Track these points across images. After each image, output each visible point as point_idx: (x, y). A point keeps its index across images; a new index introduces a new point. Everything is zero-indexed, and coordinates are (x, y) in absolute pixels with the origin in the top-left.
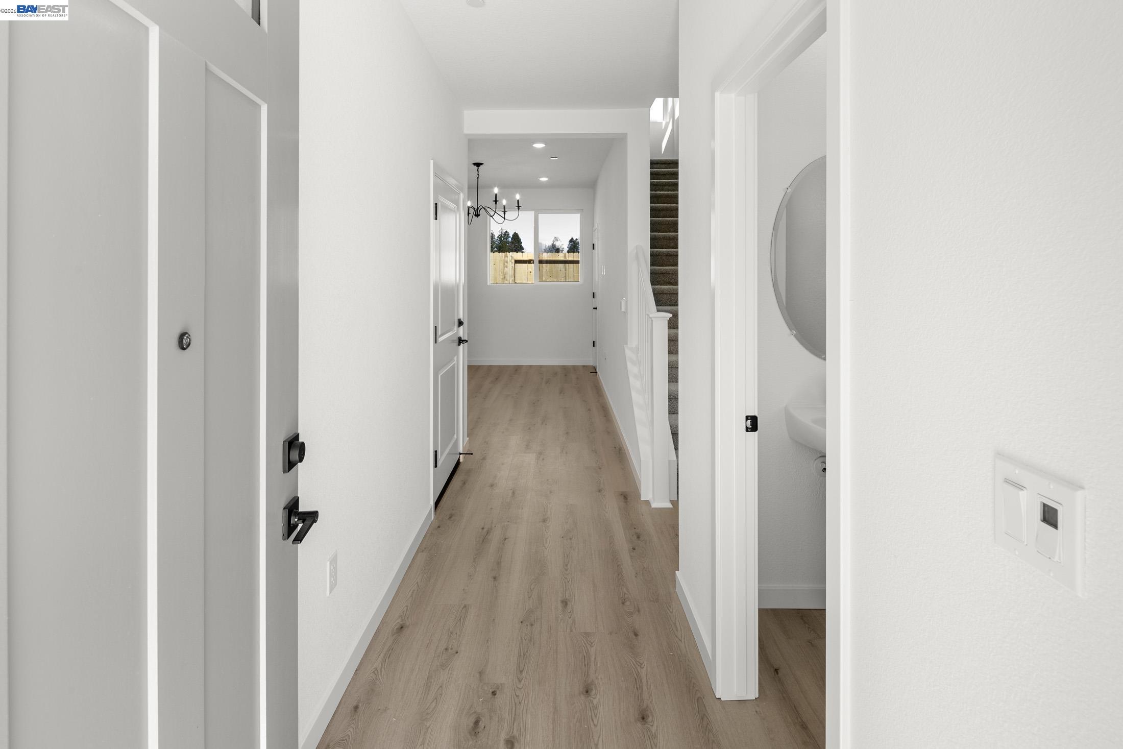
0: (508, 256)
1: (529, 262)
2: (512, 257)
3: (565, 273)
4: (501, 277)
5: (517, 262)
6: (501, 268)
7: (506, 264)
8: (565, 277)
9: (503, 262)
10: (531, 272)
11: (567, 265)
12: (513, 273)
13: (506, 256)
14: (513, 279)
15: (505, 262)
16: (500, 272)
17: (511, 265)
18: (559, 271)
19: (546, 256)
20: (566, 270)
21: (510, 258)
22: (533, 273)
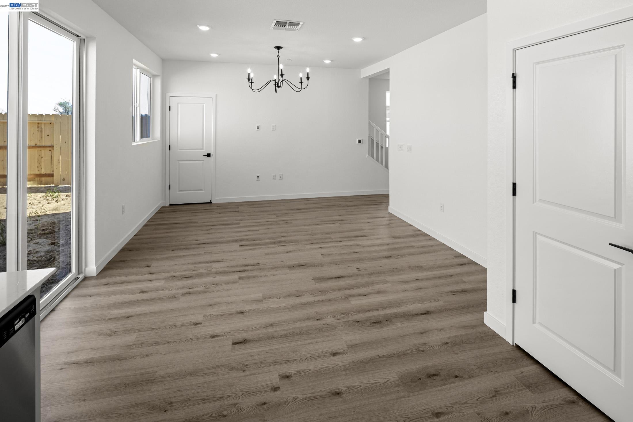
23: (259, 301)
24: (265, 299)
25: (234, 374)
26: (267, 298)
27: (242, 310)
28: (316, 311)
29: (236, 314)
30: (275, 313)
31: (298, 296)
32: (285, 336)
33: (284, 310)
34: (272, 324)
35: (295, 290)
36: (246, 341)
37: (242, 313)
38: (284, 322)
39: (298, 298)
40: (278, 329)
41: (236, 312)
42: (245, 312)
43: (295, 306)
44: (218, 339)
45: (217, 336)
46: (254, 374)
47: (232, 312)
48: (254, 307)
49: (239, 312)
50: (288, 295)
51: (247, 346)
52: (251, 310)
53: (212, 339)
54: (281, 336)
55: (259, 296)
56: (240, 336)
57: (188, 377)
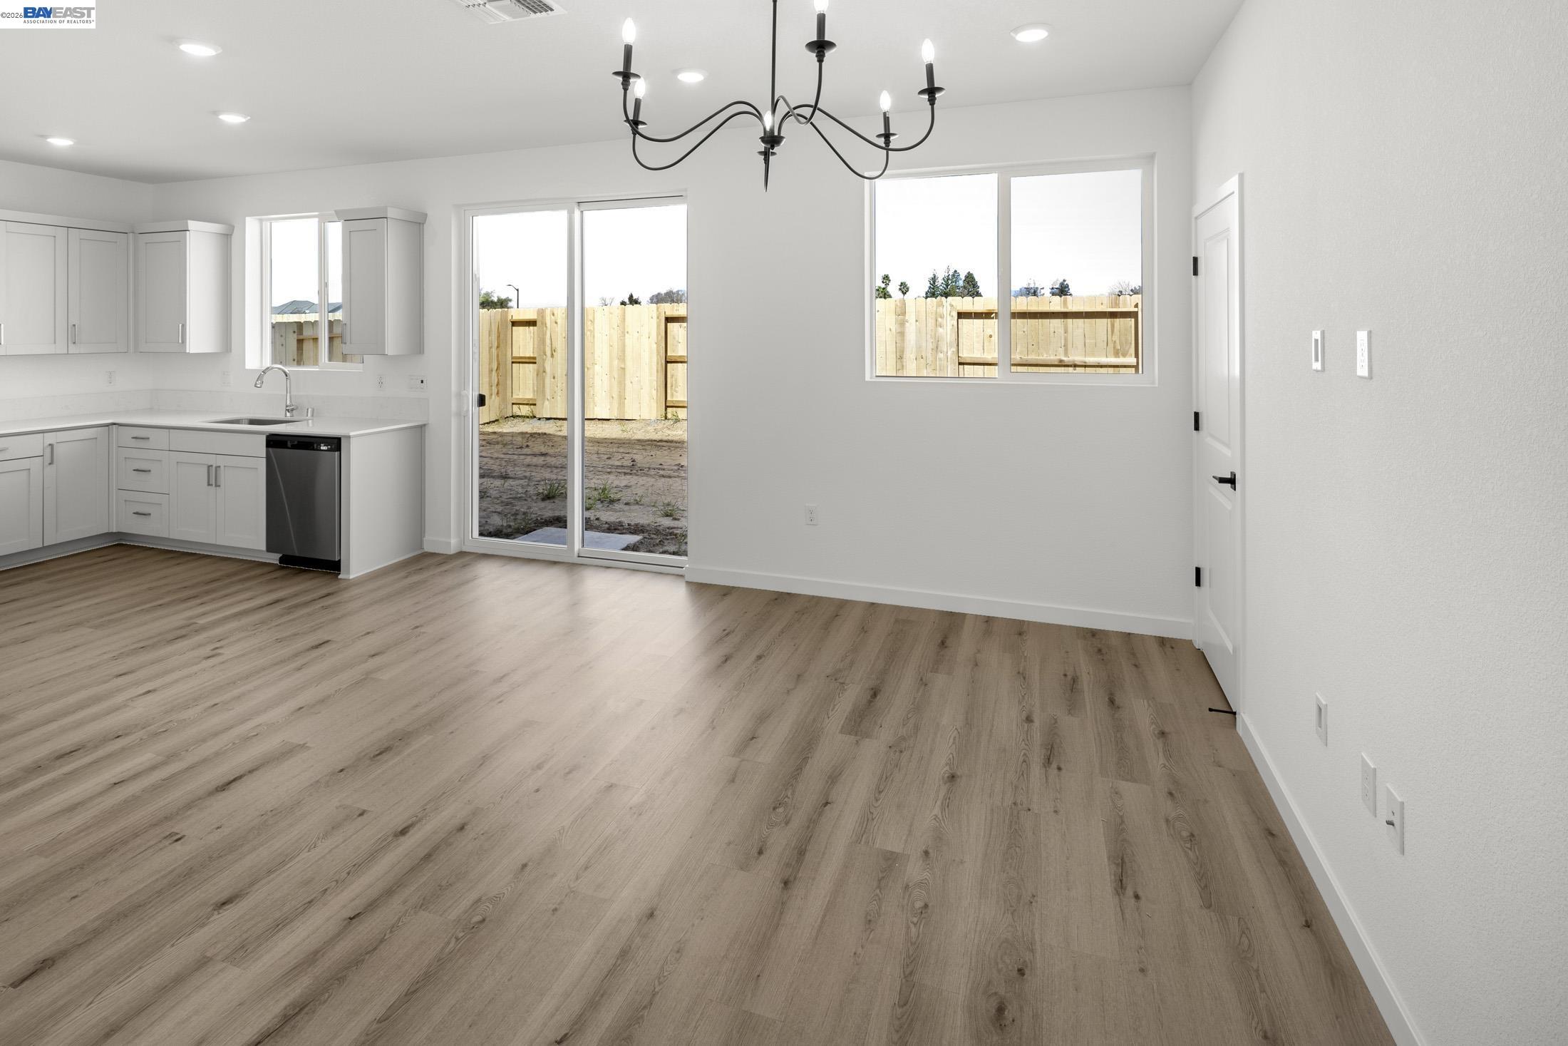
0: (944, 303)
1: (987, 315)
2: (952, 306)
3: (1066, 340)
4: (930, 346)
5: (961, 315)
6: (929, 325)
7: (940, 319)
8: (1065, 346)
9: (934, 316)
10: (991, 336)
11: (1070, 321)
12: (954, 336)
13: (941, 305)
14: (954, 349)
15: (938, 317)
16: (929, 336)
17: (951, 321)
18: (1052, 334)
19: (1022, 304)
20: (1066, 332)
21: (949, 307)
22: (995, 338)
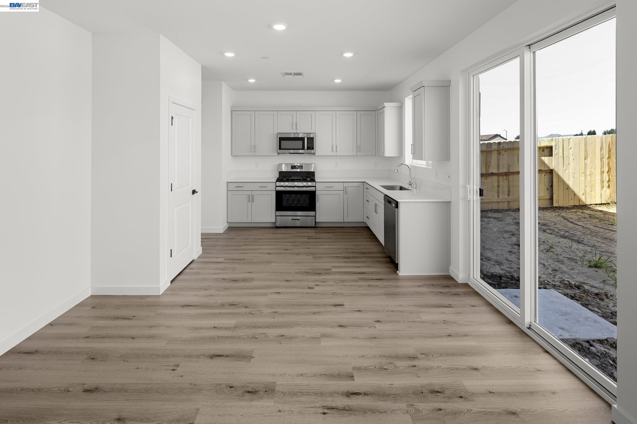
23: (324, 336)
24: (318, 338)
25: (339, 292)
26: (316, 339)
27: (340, 329)
28: (273, 319)
29: (346, 326)
30: (310, 322)
31: (283, 336)
32: (305, 305)
33: (301, 323)
34: (315, 314)
35: (282, 345)
36: (335, 305)
37: (340, 326)
38: (304, 314)
39: (284, 334)
40: (310, 310)
41: (347, 327)
42: (338, 326)
43: (290, 326)
44: (356, 309)
45: (357, 311)
46: (328, 291)
47: (350, 328)
48: (329, 330)
49: (344, 328)
50: (292, 339)
51: (333, 303)
52: (332, 328)
53: (360, 309)
54: (309, 305)
55: (325, 343)
56: (339, 309)
57: (366, 294)
